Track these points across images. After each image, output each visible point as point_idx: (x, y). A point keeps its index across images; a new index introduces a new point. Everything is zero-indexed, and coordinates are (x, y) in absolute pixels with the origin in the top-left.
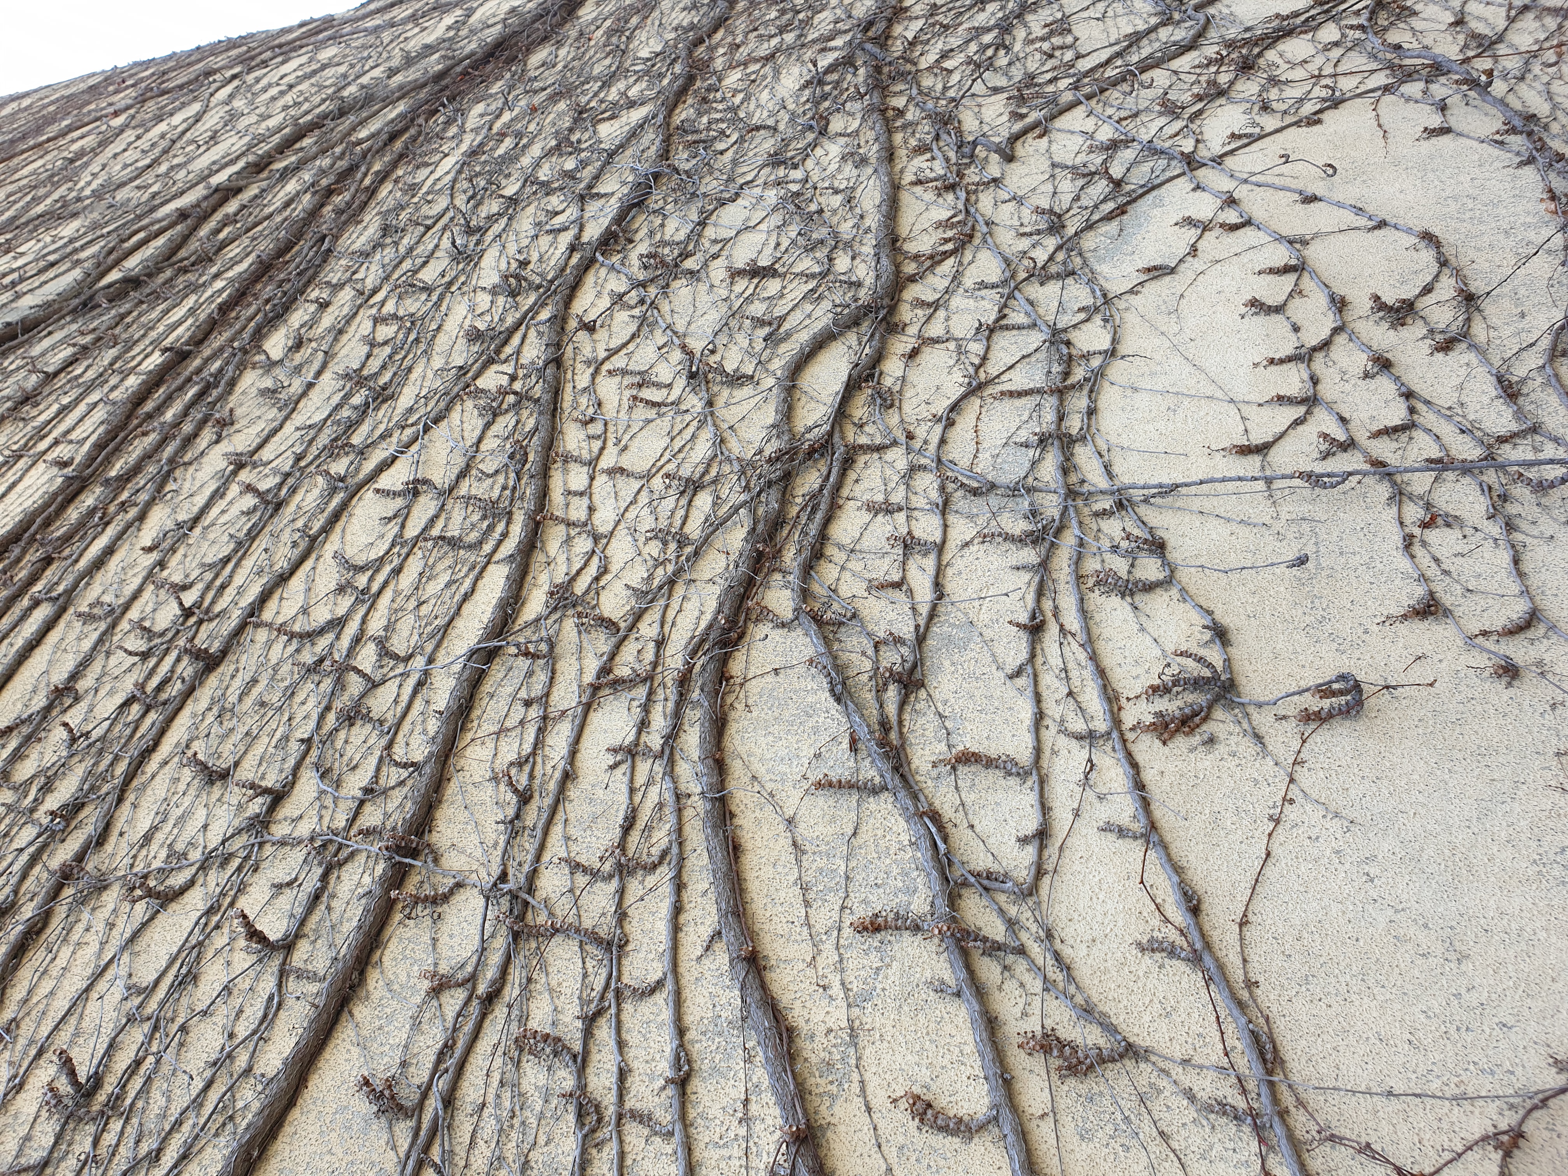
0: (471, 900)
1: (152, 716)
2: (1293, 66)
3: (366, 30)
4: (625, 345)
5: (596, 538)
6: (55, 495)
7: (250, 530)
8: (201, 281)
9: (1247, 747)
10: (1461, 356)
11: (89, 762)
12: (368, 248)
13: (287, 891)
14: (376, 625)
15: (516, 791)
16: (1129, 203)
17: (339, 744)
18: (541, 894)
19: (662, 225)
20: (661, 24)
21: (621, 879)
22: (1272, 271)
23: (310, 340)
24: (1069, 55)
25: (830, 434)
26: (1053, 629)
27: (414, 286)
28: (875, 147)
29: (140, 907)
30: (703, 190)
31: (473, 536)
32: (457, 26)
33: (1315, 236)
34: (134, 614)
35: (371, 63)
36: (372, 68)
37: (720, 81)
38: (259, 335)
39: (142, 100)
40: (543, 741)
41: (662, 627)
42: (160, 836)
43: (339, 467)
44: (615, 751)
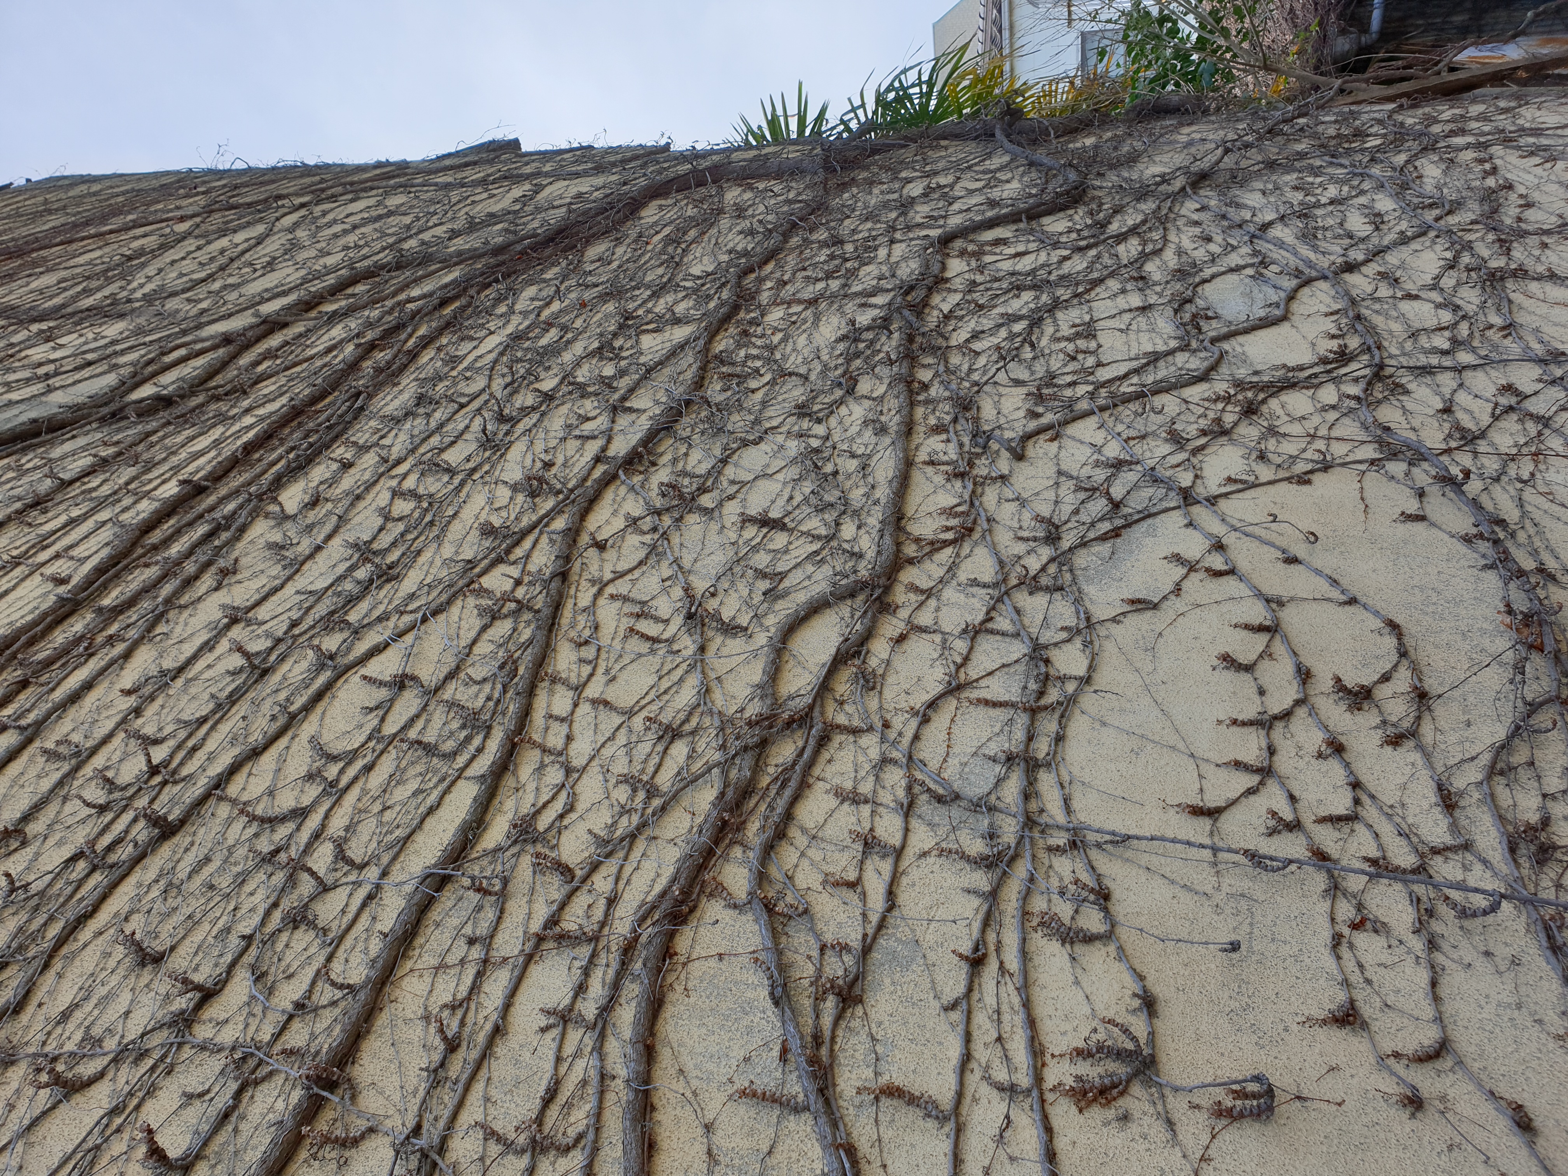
0: (380, 1149)
1: (97, 877)
2: (1293, 420)
3: (436, 184)
4: (631, 570)
5: (569, 771)
6: (45, 615)
7: (231, 694)
8: (231, 413)
9: (1158, 1131)
10: (1408, 754)
11: (23, 916)
12: (400, 413)
13: (197, 1103)
14: (337, 824)
15: (445, 1039)
16: (1124, 527)
17: (280, 946)
18: (452, 1156)
19: (686, 455)
20: (716, 243)
21: (533, 1156)
22: (1247, 627)
23: (327, 500)
24: (1090, 361)
25: (811, 707)
26: (992, 967)
27: (438, 465)
28: (897, 419)
29: (44, 1093)
30: (729, 427)
31: (449, 746)
32: (524, 200)
33: (1292, 599)
34: (98, 761)
35: (435, 220)
36: (436, 225)
37: (762, 316)
38: (278, 483)
39: (208, 211)
40: (479, 987)
41: (616, 883)
42: (79, 1015)
43: (331, 643)
44: (548, 1013)
